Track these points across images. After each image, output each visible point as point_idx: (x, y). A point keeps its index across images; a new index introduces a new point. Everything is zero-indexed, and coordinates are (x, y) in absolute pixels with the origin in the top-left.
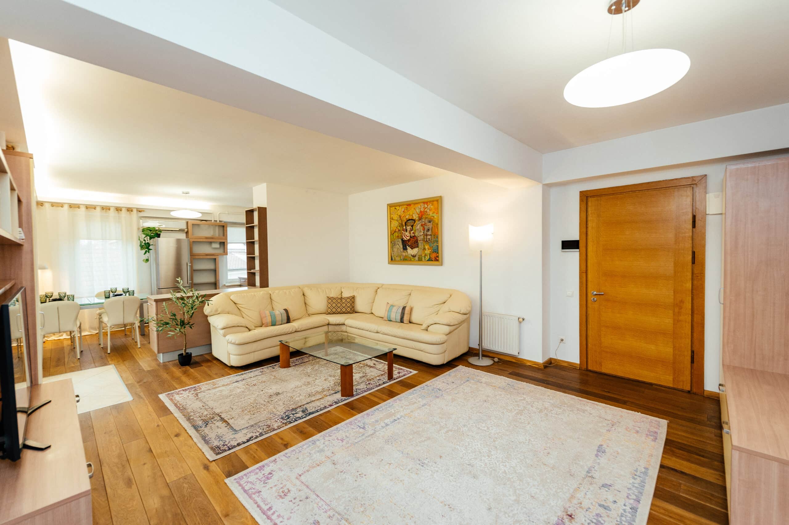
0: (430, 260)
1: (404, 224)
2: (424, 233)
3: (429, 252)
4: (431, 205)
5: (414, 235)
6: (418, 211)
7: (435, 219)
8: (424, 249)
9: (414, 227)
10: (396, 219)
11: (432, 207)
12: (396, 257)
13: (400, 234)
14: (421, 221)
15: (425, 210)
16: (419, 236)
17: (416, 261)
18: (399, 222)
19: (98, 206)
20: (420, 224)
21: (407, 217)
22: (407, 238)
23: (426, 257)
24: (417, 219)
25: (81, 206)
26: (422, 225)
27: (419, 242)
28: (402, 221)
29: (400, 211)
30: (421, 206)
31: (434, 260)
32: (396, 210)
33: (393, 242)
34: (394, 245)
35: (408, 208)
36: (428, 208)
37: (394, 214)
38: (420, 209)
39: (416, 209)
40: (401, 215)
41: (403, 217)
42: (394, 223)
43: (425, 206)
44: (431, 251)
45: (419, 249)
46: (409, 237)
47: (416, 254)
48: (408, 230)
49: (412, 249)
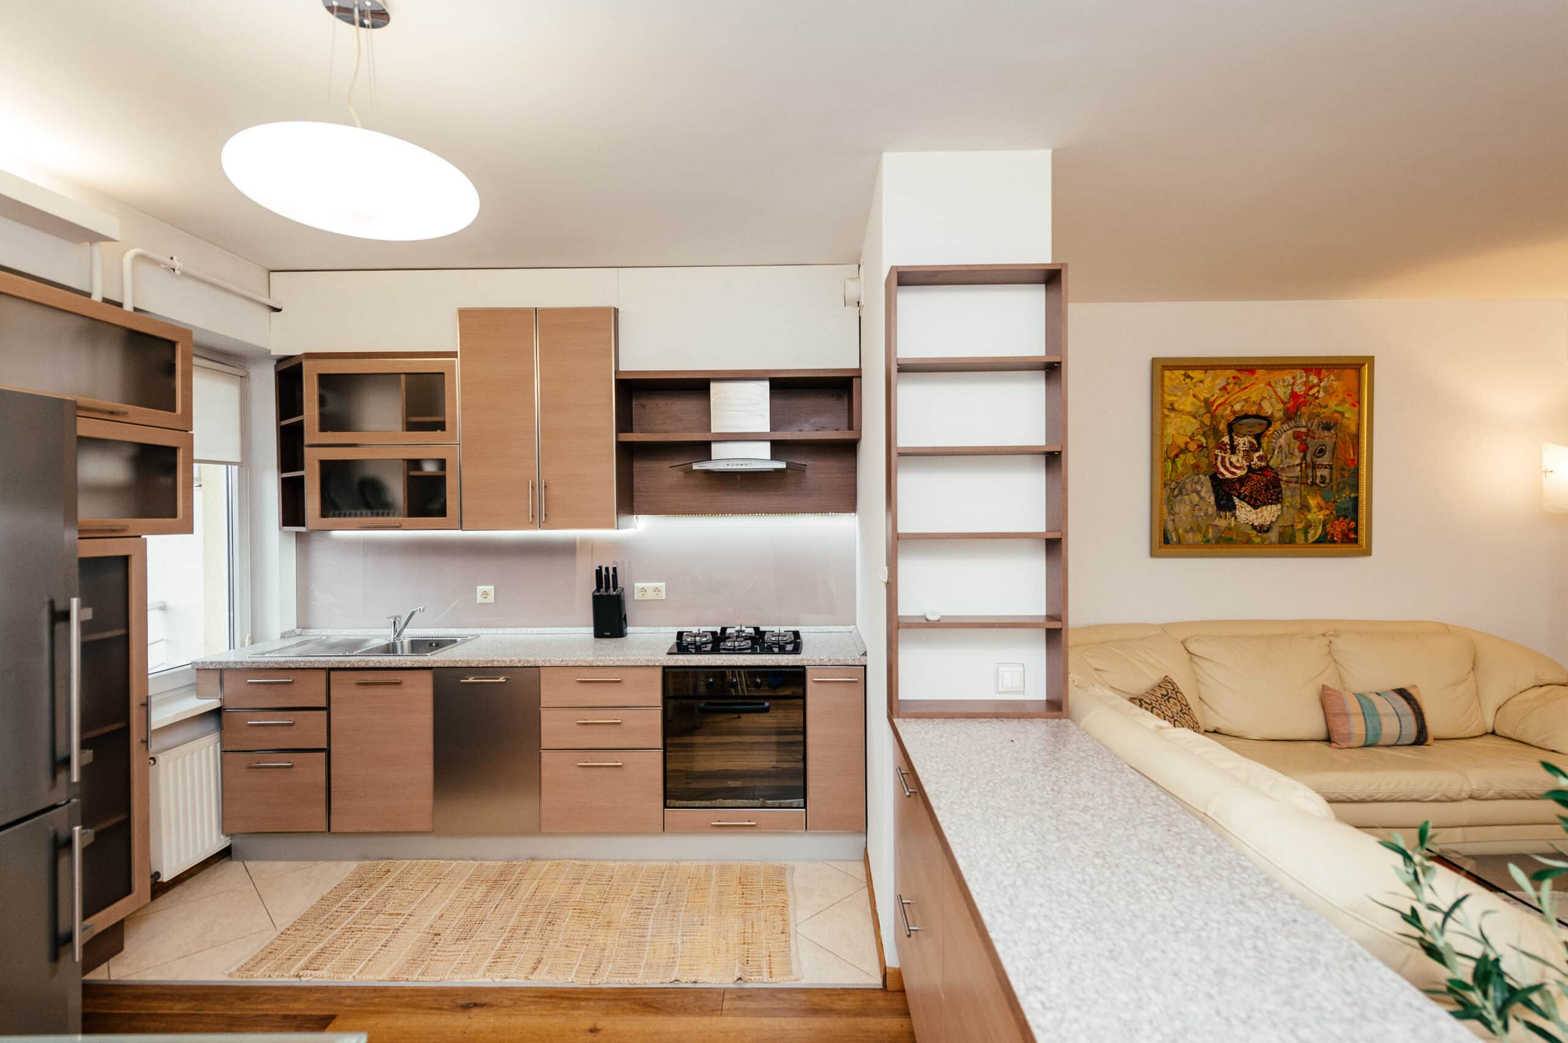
0: (1325, 539)
1: (1222, 426)
2: (1304, 458)
3: (1321, 517)
4: (1332, 377)
5: (1263, 464)
6: (1283, 392)
7: (1345, 421)
8: (1305, 508)
9: (1265, 441)
10: (1189, 408)
11: (1335, 383)
12: (1187, 531)
13: (1206, 461)
14: (1292, 424)
15: (1311, 392)
16: (1282, 469)
17: (1271, 543)
18: (1202, 422)
20: (1290, 432)
21: (1237, 407)
22: (1233, 473)
23: (1312, 532)
24: (1279, 415)
26: (1297, 436)
27: (1283, 486)
28: (1213, 417)
29: (1209, 385)
30: (1294, 378)
31: (1339, 541)
32: (1188, 380)
33: (1174, 483)
34: (1180, 493)
35: (1243, 378)
36: (1324, 387)
37: (1179, 393)
38: (1290, 388)
39: (1273, 384)
40: (1212, 399)
41: (1220, 405)
42: (1183, 421)
43: (1311, 379)
44: (1331, 513)
45: (1285, 508)
46: (1244, 469)
47: (1272, 522)
48: (1242, 449)
49: (1256, 509)
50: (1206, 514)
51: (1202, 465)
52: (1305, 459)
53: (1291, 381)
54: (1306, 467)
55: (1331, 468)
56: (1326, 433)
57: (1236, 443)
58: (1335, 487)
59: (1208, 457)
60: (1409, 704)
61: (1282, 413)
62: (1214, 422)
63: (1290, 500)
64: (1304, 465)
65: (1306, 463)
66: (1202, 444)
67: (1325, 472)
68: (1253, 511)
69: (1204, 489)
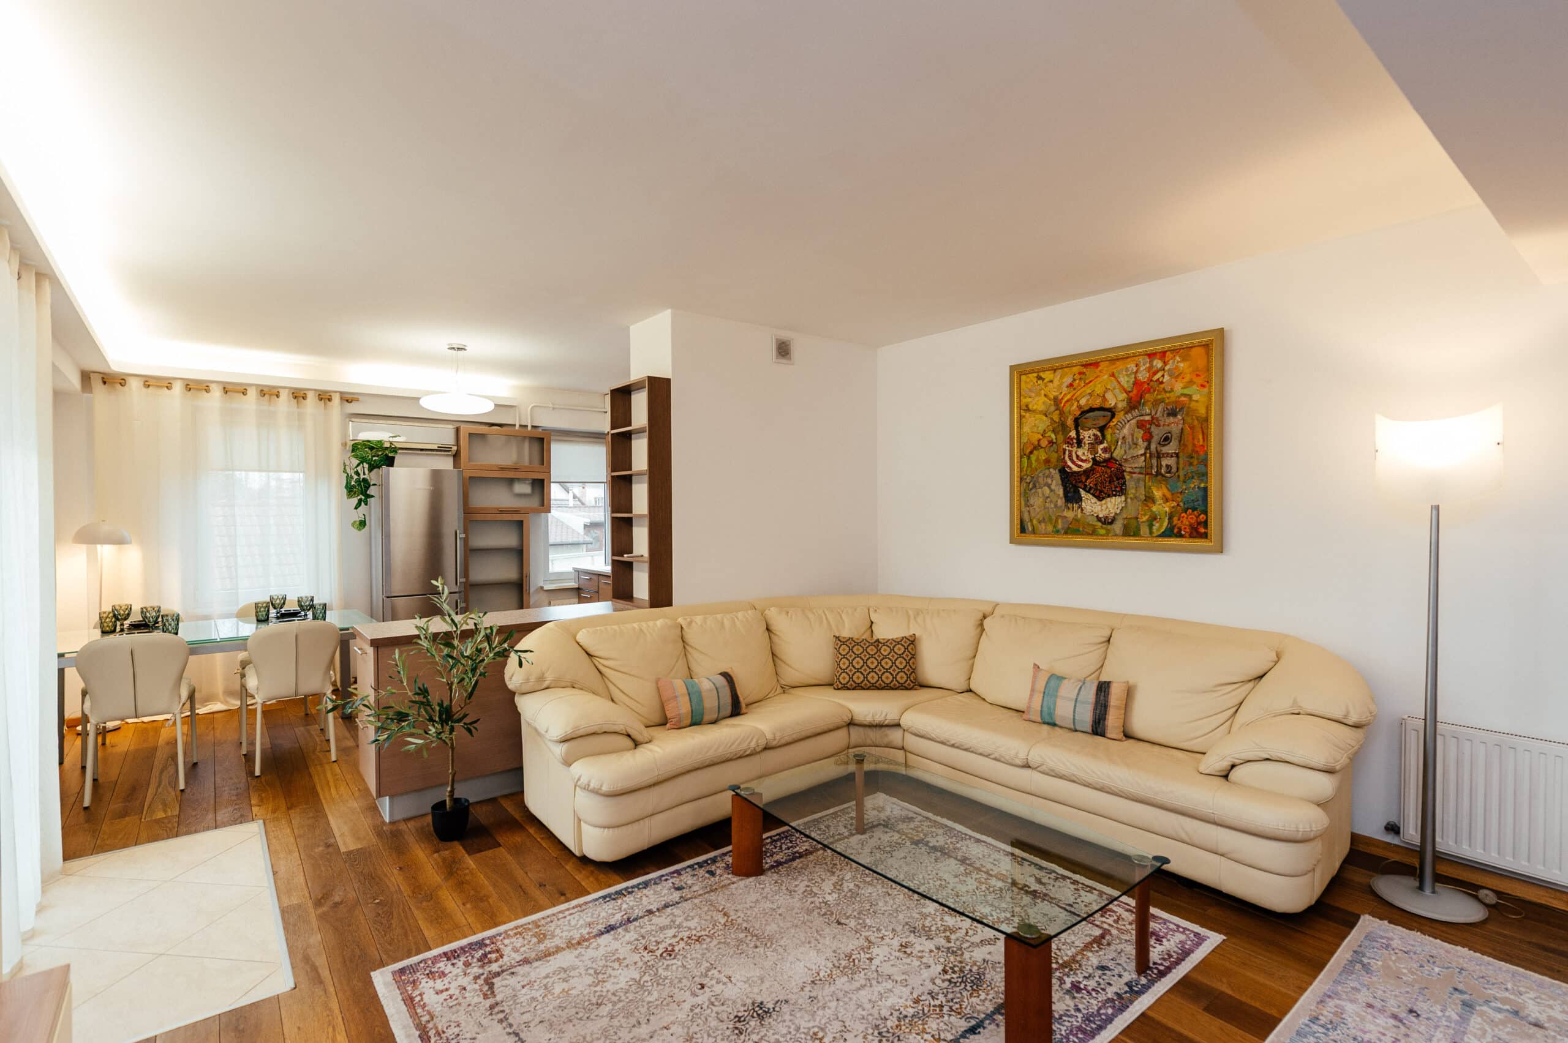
0: (1171, 532)
1: (1070, 422)
2: (1148, 448)
3: (1167, 509)
4: (1178, 358)
5: (1107, 456)
6: (1126, 381)
7: (1193, 404)
8: (1149, 499)
9: (1108, 433)
10: (1041, 407)
11: (1182, 365)
12: (1040, 522)
13: (1055, 455)
14: (1136, 413)
15: (1155, 378)
16: (1126, 460)
17: (1116, 535)
18: (1052, 419)
19: (251, 385)
20: (1134, 422)
21: (1083, 402)
22: (1080, 466)
23: (1156, 525)
24: (1122, 405)
25: (213, 386)
26: (1141, 425)
27: (1127, 477)
28: (1062, 413)
29: (1058, 384)
30: (1138, 365)
31: (1187, 535)
32: (1040, 382)
33: (1029, 477)
34: (1034, 486)
35: (1087, 373)
36: (1169, 370)
37: (1033, 395)
38: (1133, 376)
39: (1116, 375)
40: (1060, 397)
41: (1068, 401)
42: (1036, 420)
43: (1154, 364)
44: (1178, 505)
45: (1129, 500)
46: (1089, 462)
47: (1116, 514)
48: (1087, 442)
49: (1101, 501)
50: (1056, 506)
51: (1052, 460)
52: (1150, 448)
53: (1135, 369)
54: (1150, 457)
55: (1177, 455)
56: (1172, 419)
57: (1081, 437)
58: (1182, 478)
59: (1057, 452)
61: (1125, 402)
62: (1062, 419)
63: (1133, 491)
64: (1148, 455)
65: (1150, 453)
66: (1052, 440)
67: (1171, 461)
68: (1098, 503)
69: (1054, 482)
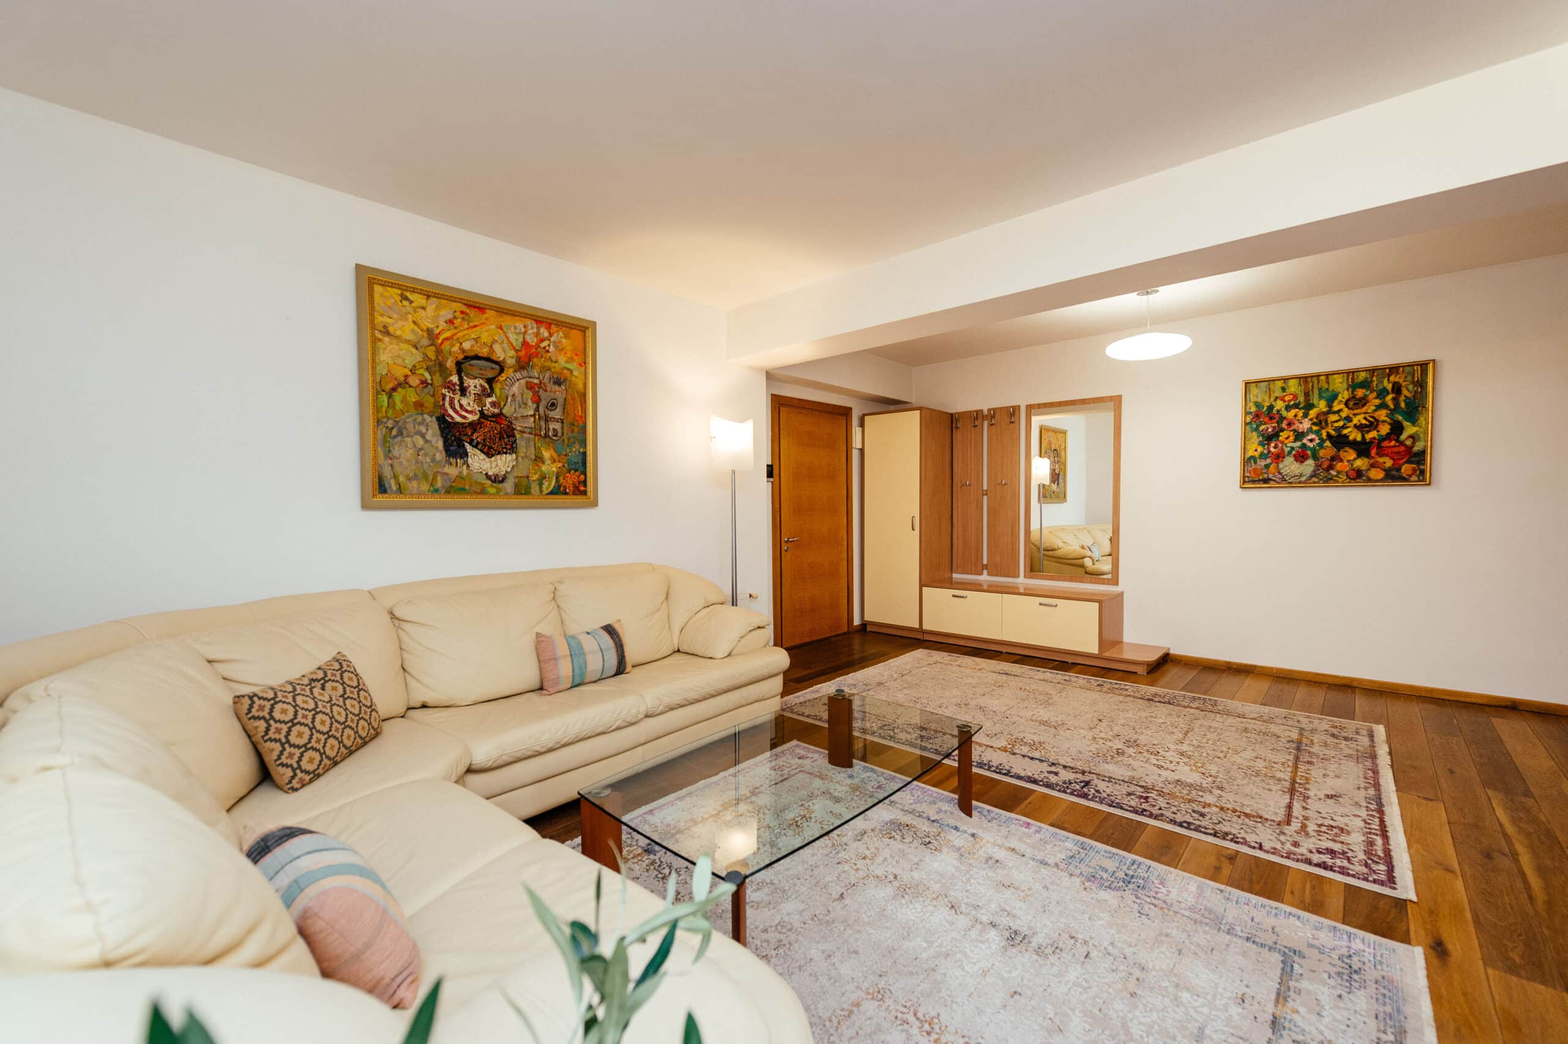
0: (558, 491)
1: (450, 364)
2: (537, 409)
3: (554, 469)
4: (561, 334)
5: (496, 411)
6: (516, 339)
7: (573, 379)
8: (539, 459)
9: (497, 387)
10: (408, 336)
11: (564, 341)
12: (410, 479)
13: (432, 400)
14: (525, 373)
15: (543, 345)
16: (516, 419)
17: (507, 494)
18: (425, 355)
20: (523, 381)
21: (467, 345)
22: (464, 417)
23: (546, 484)
24: (511, 362)
26: (530, 387)
27: (518, 436)
28: (439, 351)
29: (434, 315)
30: (525, 327)
31: (571, 492)
32: (405, 303)
33: (391, 421)
34: (400, 433)
35: (471, 315)
36: (554, 342)
37: (395, 316)
38: (522, 336)
39: (505, 329)
40: (437, 331)
41: (447, 339)
42: (401, 350)
43: (541, 332)
44: (563, 466)
45: (520, 459)
46: (476, 414)
47: (507, 472)
48: (473, 392)
49: (490, 458)
50: (433, 460)
51: (426, 405)
52: (539, 411)
53: (523, 330)
54: (539, 418)
55: (562, 422)
56: (557, 387)
57: (465, 385)
58: (566, 441)
59: (433, 396)
60: (612, 638)
61: (514, 360)
62: (440, 358)
63: (524, 450)
64: (537, 417)
65: (539, 415)
66: (426, 380)
67: (558, 426)
68: (487, 460)
69: (430, 432)
